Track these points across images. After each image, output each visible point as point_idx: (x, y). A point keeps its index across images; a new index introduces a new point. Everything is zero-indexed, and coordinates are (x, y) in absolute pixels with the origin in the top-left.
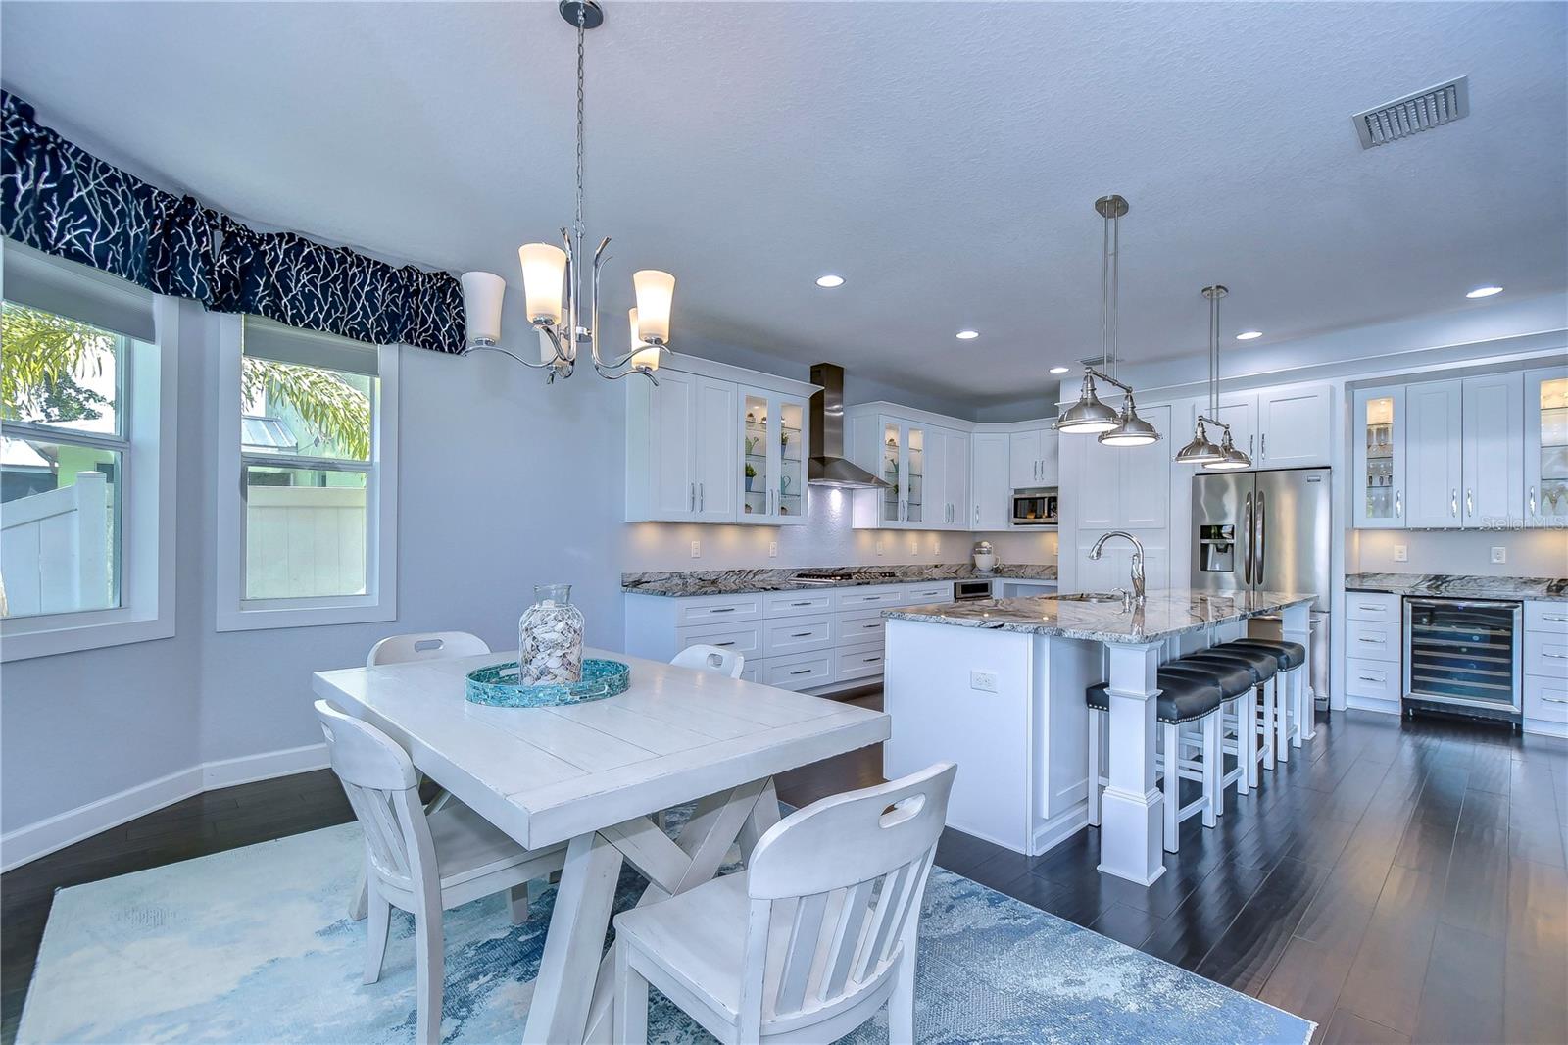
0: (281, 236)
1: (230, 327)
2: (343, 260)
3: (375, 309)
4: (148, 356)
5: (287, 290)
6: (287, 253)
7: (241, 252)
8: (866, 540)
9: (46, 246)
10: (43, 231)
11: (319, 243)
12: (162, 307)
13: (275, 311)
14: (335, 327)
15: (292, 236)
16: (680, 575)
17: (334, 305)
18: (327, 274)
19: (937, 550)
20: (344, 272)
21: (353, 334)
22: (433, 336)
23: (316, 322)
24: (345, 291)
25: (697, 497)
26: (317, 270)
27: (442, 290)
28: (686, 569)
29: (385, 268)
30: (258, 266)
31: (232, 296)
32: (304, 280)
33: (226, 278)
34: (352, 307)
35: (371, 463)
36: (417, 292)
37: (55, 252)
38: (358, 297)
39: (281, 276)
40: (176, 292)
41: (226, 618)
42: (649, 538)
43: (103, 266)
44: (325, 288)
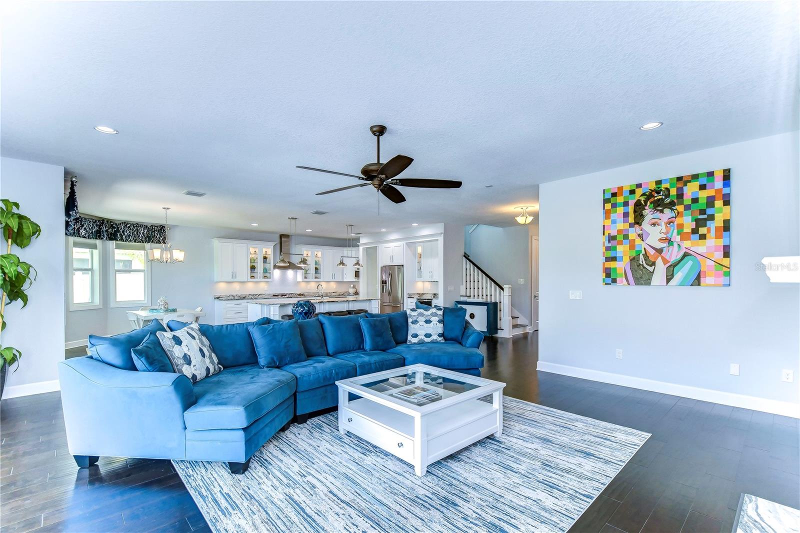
0: (123, 223)
1: (112, 244)
2: (137, 226)
3: (144, 236)
4: (96, 252)
5: (124, 234)
6: (124, 227)
7: (114, 228)
8: (303, 285)
9: (80, 236)
10: (79, 234)
11: (131, 223)
12: (98, 242)
13: (122, 240)
14: (135, 241)
15: (125, 223)
16: (233, 296)
17: (135, 237)
18: (133, 230)
19: (334, 287)
20: (137, 229)
21: (139, 242)
22: (159, 241)
23: (131, 241)
24: (137, 233)
25: (234, 275)
26: (131, 229)
27: (161, 230)
28: (234, 294)
29: (147, 226)
30: (118, 231)
31: (112, 237)
32: (128, 232)
33: (111, 234)
34: (139, 236)
35: (145, 270)
36: (154, 231)
37: (81, 237)
38: (140, 233)
39: (123, 232)
40: (102, 239)
41: (112, 305)
42: (222, 286)
43: (89, 238)
44: (132, 233)
